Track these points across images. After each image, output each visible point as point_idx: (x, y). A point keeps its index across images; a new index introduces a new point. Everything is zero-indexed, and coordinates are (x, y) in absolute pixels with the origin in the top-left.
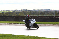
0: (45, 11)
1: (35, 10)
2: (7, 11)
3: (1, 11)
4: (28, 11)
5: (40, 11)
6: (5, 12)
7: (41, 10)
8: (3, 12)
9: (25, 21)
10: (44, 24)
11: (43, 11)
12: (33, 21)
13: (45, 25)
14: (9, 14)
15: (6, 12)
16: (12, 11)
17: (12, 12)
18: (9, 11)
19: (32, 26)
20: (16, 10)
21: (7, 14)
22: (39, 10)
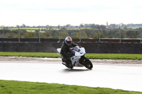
0: (138, 27)
1: (114, 25)
2: (47, 27)
3: (34, 27)
4: (98, 27)
5: (126, 27)
6: (42, 30)
7: (129, 25)
8: (37, 31)
9: (62, 52)
10: (136, 59)
11: (133, 28)
12: (79, 51)
13: (139, 61)
14: (53, 35)
15: (45, 30)
16: (59, 27)
17: (60, 31)
18: (51, 27)
19: (78, 63)
20: (67, 26)
21: (48, 35)
22: (123, 25)
